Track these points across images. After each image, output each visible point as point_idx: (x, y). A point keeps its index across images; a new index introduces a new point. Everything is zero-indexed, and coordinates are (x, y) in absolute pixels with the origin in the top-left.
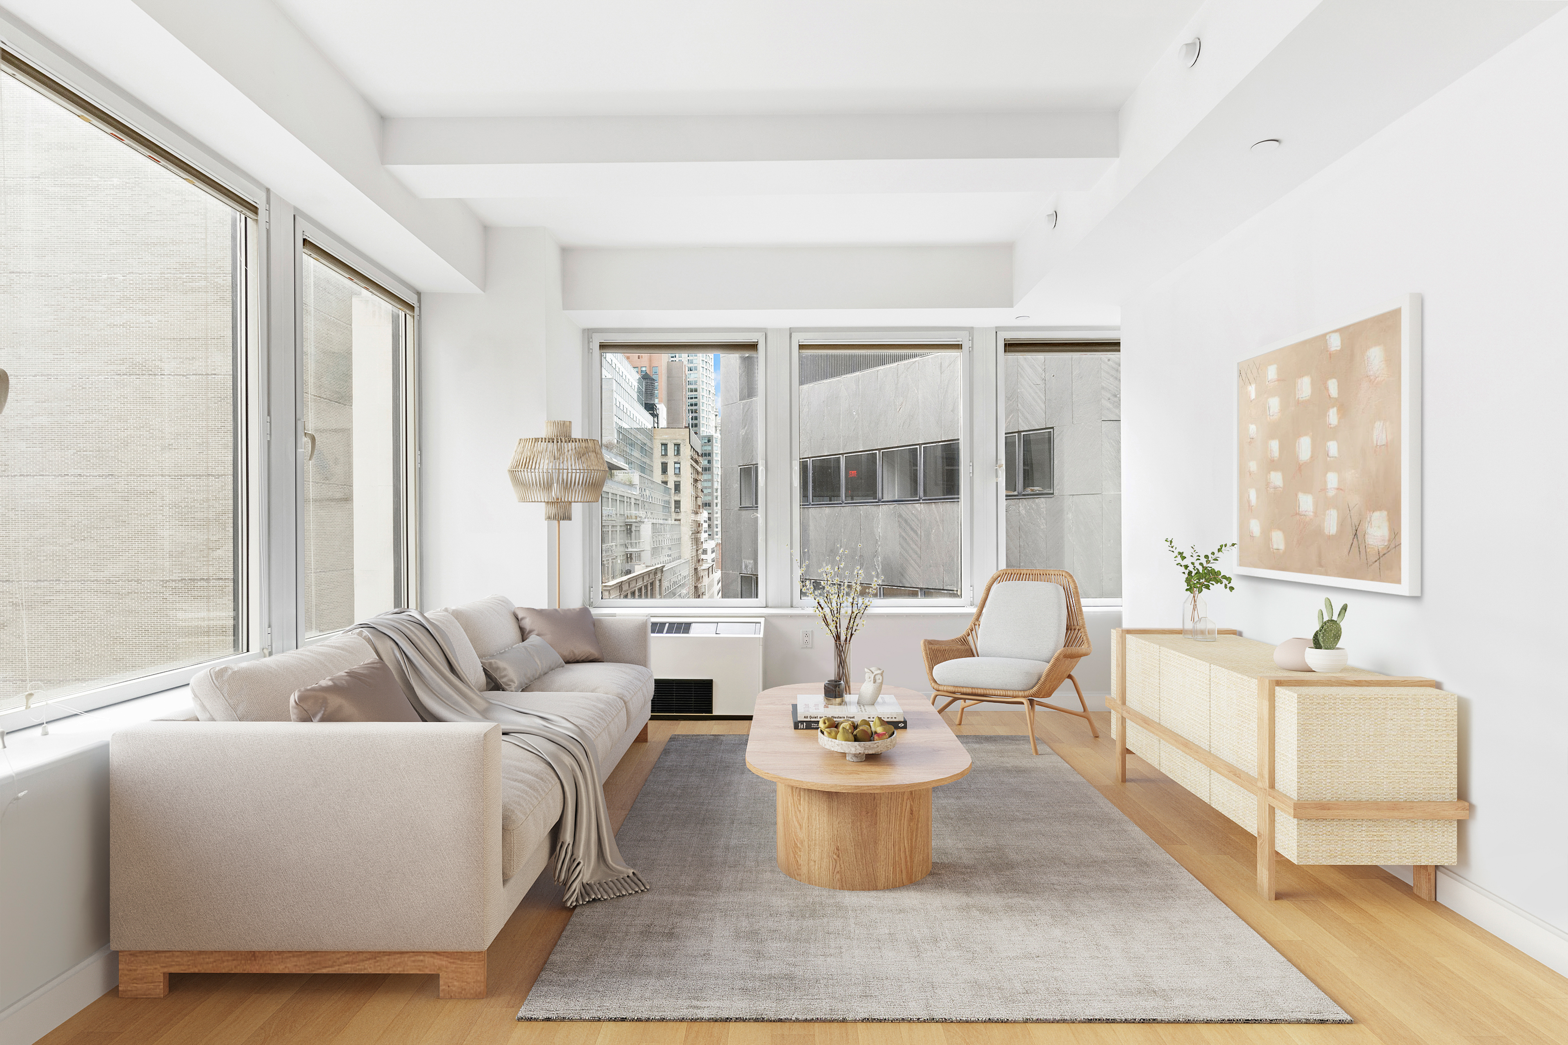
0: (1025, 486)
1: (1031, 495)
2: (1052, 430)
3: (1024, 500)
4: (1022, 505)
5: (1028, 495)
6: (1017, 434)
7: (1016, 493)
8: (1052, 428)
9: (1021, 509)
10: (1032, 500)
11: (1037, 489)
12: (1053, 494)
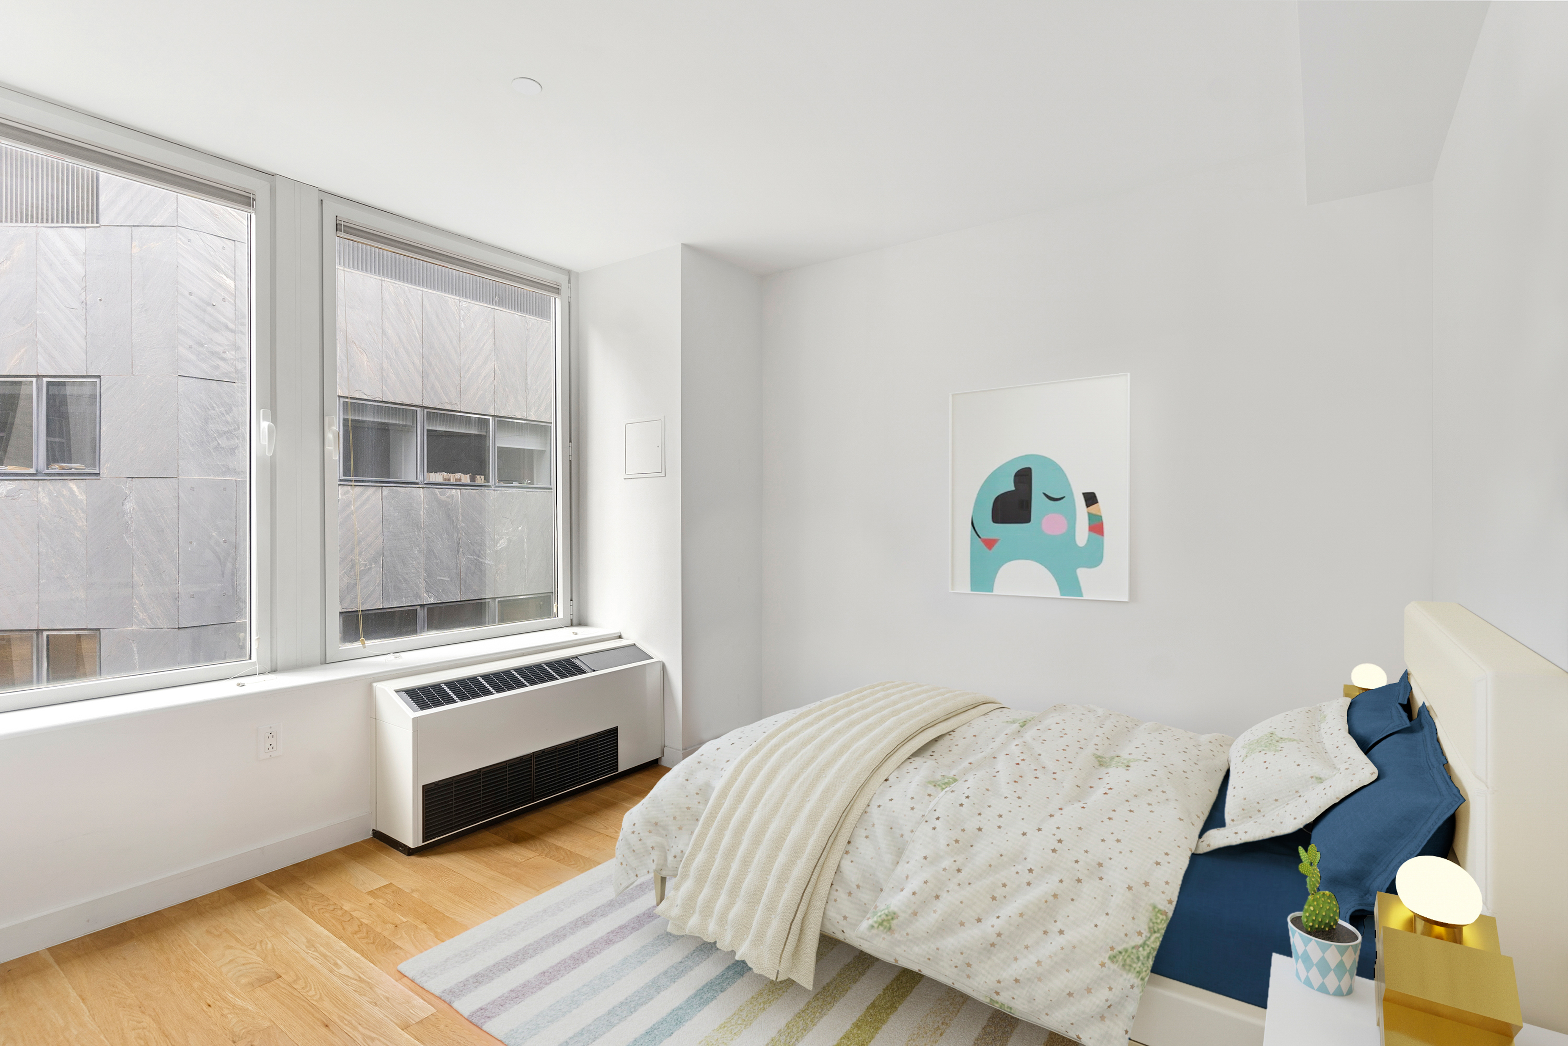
0: (52, 458)
1: (61, 475)
2: (98, 380)
3: (48, 483)
4: (43, 489)
5: (54, 475)
6: (34, 380)
7: (32, 471)
8: (99, 377)
9: (41, 495)
10: (61, 482)
11: (75, 466)
12: (98, 474)
